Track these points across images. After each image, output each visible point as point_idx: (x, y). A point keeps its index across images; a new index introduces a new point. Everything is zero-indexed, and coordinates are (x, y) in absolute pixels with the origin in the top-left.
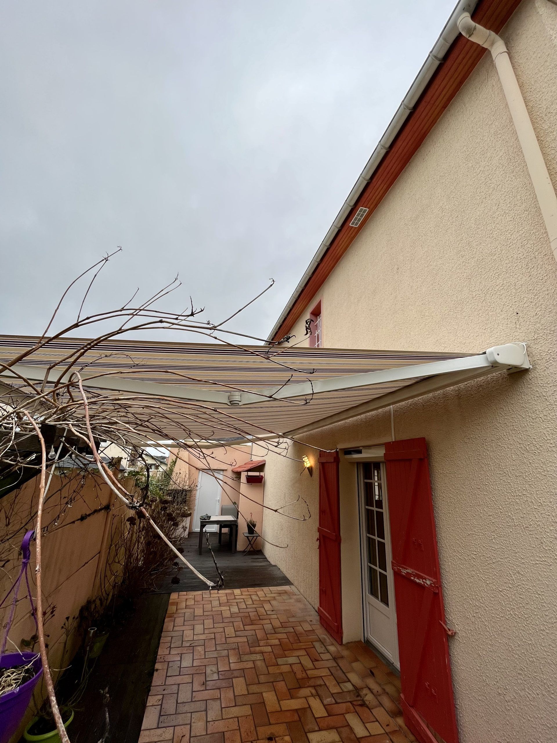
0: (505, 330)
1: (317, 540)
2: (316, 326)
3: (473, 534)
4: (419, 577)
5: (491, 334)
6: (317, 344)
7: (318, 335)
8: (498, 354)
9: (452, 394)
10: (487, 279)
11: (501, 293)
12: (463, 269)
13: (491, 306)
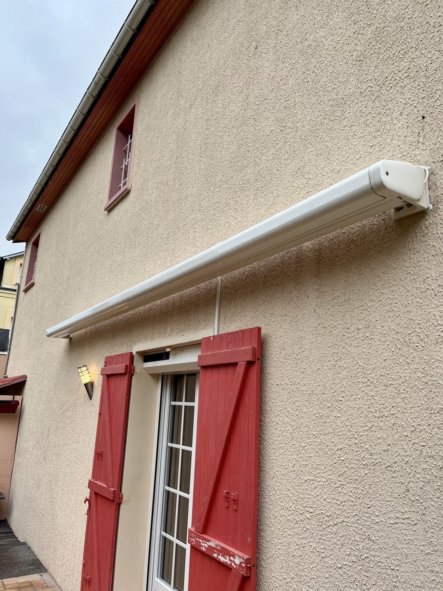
0: (402, 146)
1: (86, 500)
2: (125, 152)
3: (312, 480)
4: (225, 552)
5: (380, 153)
6: (122, 182)
7: (126, 167)
8: (387, 174)
9: (309, 256)
10: (387, 61)
11: (405, 83)
12: (353, 45)
13: (387, 107)
